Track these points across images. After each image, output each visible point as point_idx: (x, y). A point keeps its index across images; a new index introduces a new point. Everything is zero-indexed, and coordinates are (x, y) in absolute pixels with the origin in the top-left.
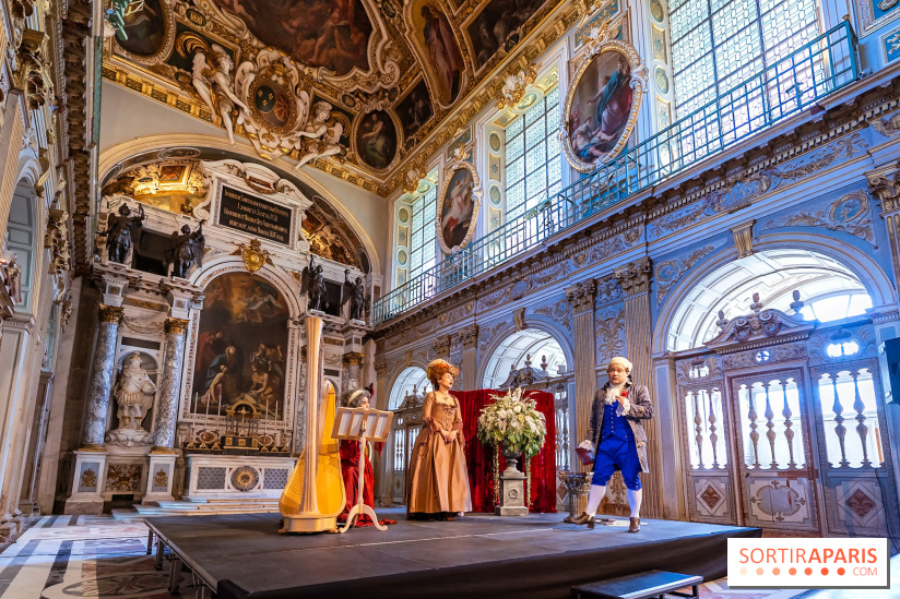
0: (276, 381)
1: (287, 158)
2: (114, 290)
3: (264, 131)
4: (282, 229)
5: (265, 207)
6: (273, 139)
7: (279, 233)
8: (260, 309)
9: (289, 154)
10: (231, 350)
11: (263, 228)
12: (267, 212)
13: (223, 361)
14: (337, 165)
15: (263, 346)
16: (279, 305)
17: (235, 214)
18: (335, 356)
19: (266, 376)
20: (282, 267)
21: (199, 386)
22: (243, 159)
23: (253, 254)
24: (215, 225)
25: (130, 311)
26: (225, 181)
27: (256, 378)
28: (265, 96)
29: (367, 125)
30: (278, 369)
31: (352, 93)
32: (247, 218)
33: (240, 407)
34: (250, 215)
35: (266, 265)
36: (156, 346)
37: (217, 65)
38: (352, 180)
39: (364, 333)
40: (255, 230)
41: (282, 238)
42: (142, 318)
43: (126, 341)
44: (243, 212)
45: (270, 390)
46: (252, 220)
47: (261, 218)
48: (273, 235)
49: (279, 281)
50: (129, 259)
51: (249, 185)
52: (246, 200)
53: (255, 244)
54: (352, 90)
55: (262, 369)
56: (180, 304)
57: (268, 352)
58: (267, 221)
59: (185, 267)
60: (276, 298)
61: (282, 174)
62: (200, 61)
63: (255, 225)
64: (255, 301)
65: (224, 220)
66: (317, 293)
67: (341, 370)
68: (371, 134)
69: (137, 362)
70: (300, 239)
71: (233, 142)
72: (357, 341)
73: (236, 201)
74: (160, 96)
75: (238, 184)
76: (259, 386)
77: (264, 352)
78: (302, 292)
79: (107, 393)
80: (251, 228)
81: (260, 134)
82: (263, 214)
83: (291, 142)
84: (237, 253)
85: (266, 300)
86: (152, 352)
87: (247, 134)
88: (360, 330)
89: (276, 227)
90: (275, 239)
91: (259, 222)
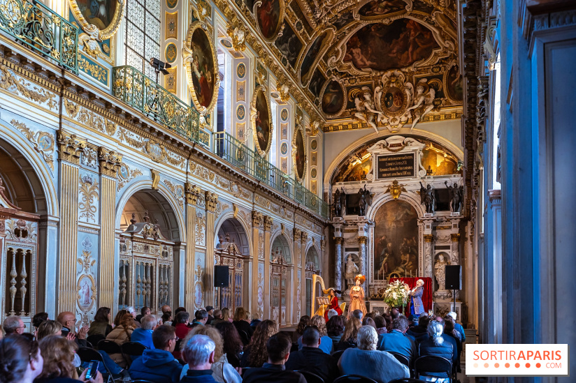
0: (414, 257)
1: (405, 125)
2: (337, 230)
3: (391, 117)
4: (409, 168)
5: (400, 158)
6: (396, 120)
7: (408, 171)
8: (402, 219)
9: (407, 122)
10: (390, 245)
11: (400, 171)
12: (401, 161)
13: (386, 251)
14: (436, 113)
15: (405, 239)
16: (412, 213)
17: (385, 170)
18: (446, 236)
19: (408, 256)
20: (411, 191)
21: (377, 267)
22: (384, 138)
23: (395, 189)
24: (376, 180)
25: (347, 236)
26: (378, 154)
27: (403, 258)
28: (388, 100)
29: (452, 75)
30: (415, 251)
31: (438, 63)
32: (391, 169)
33: (393, 275)
34: (392, 167)
35: (402, 193)
36: (357, 249)
37: (364, 99)
38: (448, 117)
39: (458, 220)
40: (395, 174)
41: (410, 173)
42: (351, 238)
43: (347, 250)
44: (388, 167)
45: (411, 263)
46: (394, 169)
47: (398, 166)
48: (405, 173)
49: (411, 199)
50: (344, 211)
51: (390, 150)
52: (389, 159)
53: (395, 183)
54: (437, 62)
55: (406, 252)
56: (361, 229)
57: (408, 242)
58: (402, 166)
59: (363, 210)
60: (410, 210)
61: (406, 136)
62: (357, 101)
63: (395, 172)
64: (399, 215)
65: (380, 176)
66: (427, 203)
67: (451, 245)
68: (456, 80)
69: (350, 259)
70: (420, 169)
71: (378, 132)
72: (455, 226)
73: (385, 162)
74: (345, 127)
75: (384, 152)
76: (405, 262)
77: (406, 242)
78: (422, 202)
79: (340, 275)
80: (393, 174)
81: (390, 121)
82: (399, 163)
83: (406, 116)
84: (388, 191)
85: (405, 212)
86: (356, 253)
87: (383, 124)
88: (455, 219)
89: (406, 168)
90: (406, 176)
91: (397, 169)
